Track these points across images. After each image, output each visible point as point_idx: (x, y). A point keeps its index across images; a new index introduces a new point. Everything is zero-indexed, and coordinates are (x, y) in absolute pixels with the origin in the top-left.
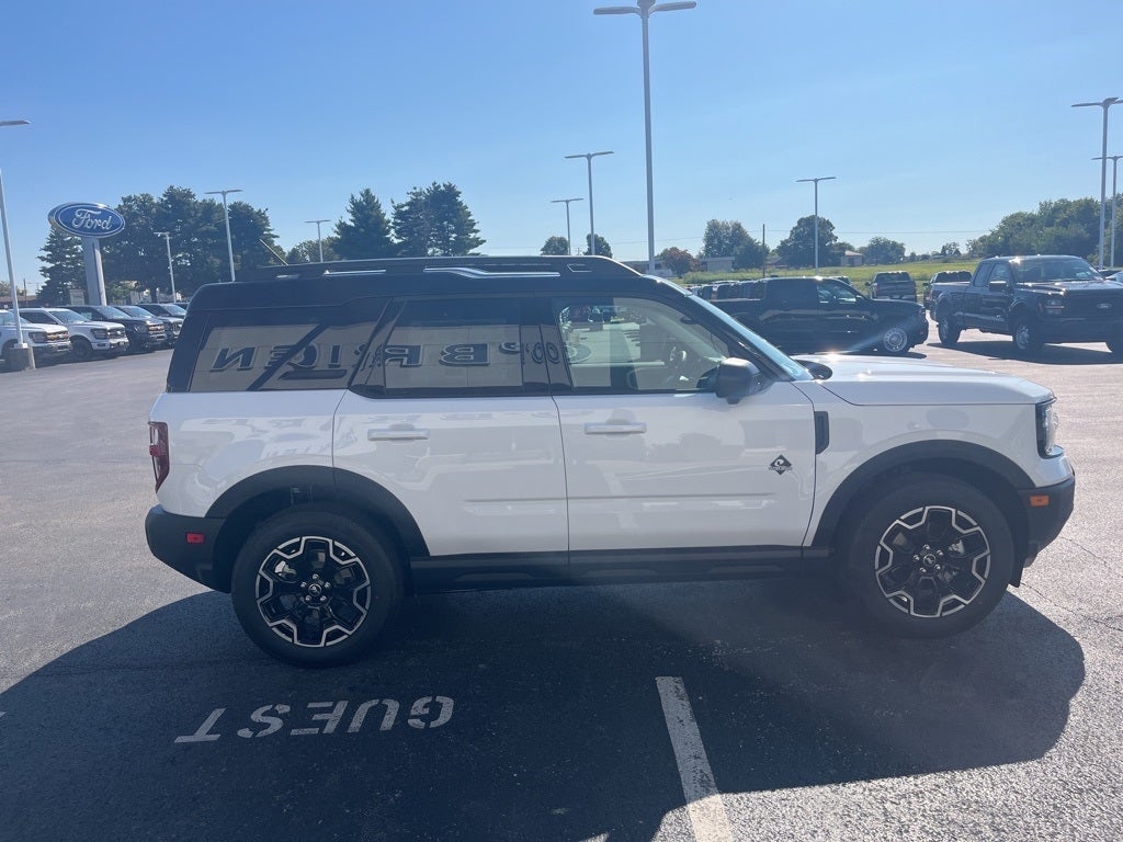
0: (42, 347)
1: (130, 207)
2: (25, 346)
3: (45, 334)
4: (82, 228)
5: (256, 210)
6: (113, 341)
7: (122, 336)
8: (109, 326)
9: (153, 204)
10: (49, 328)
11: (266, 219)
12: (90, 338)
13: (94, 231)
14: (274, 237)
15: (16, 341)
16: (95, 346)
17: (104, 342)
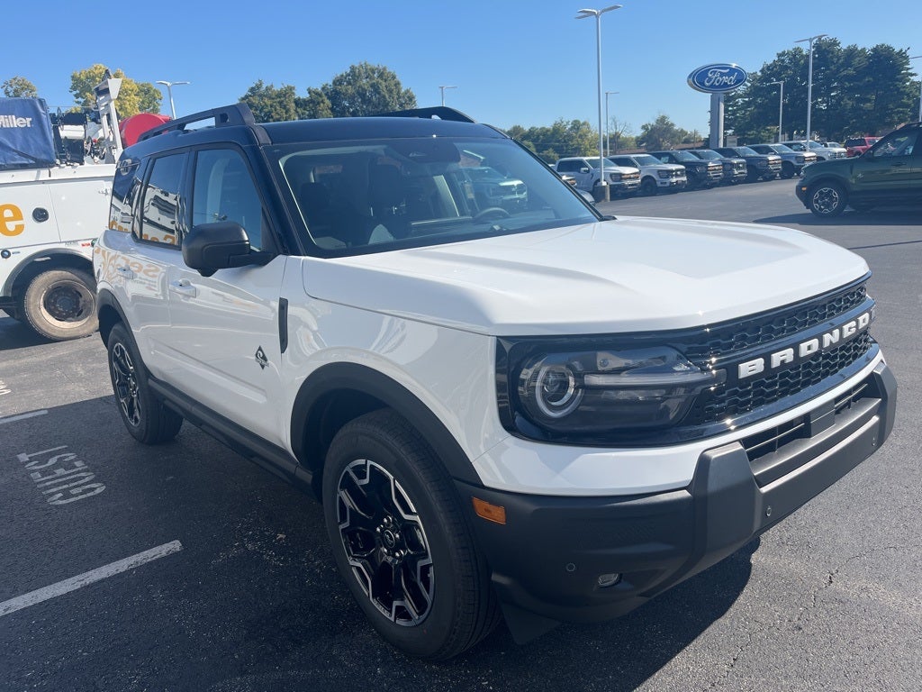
0: (618, 185)
1: (783, 61)
2: (604, 184)
3: (621, 174)
4: (712, 86)
5: (897, 50)
6: (674, 180)
7: (682, 175)
8: (674, 167)
9: (802, 56)
10: (627, 170)
11: (907, 58)
12: (656, 177)
13: (722, 87)
14: (912, 75)
15: (599, 180)
16: (659, 184)
17: (665, 180)
